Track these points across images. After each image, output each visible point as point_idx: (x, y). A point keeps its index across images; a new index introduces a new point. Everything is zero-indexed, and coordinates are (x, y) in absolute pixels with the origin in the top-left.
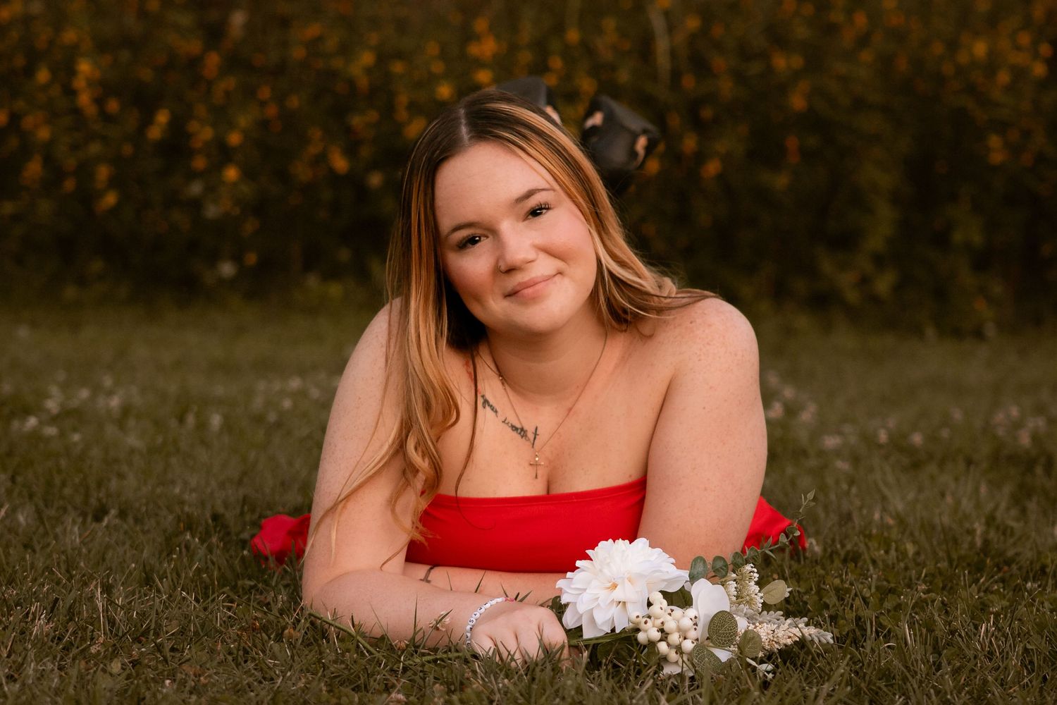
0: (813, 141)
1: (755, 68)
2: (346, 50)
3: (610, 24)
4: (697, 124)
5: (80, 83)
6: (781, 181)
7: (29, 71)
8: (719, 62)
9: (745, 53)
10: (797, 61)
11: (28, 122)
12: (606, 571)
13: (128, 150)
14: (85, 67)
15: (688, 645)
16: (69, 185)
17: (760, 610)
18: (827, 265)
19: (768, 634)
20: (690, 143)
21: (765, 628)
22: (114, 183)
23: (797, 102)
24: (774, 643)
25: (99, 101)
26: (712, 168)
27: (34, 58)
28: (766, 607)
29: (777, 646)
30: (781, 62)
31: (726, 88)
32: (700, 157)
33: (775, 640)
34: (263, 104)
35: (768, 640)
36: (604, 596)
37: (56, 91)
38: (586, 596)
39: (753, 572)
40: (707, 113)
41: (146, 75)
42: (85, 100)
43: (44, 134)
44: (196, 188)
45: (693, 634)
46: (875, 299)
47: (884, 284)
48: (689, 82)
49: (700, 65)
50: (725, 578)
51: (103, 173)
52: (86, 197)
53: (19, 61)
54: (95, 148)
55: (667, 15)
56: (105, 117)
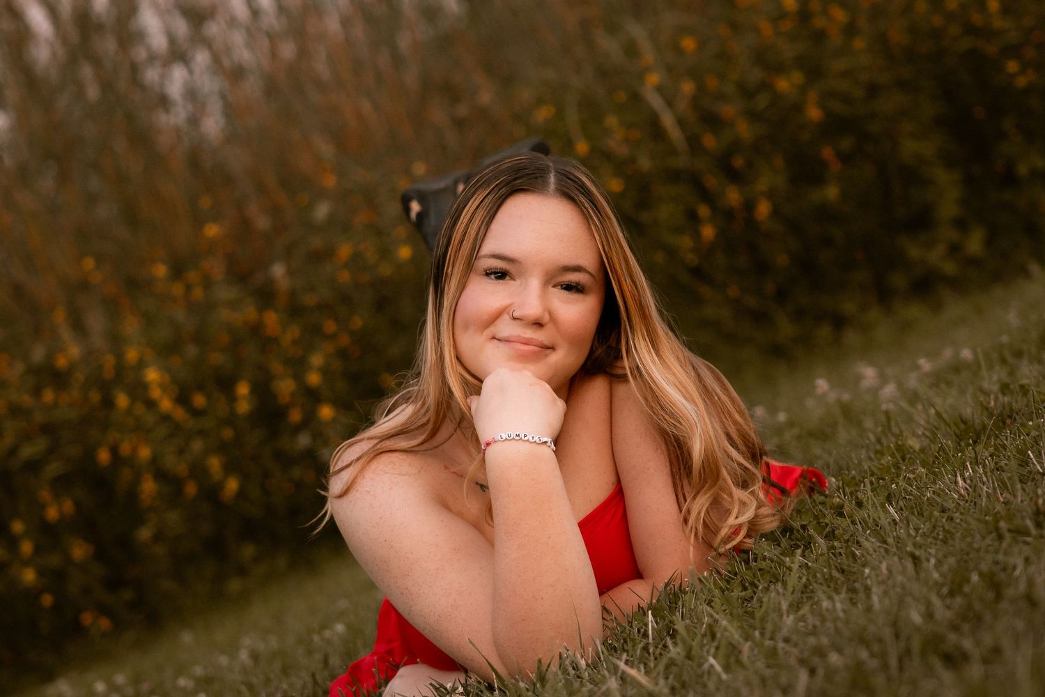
0: (847, 143)
1: (762, 101)
2: (386, 253)
3: (612, 121)
4: (734, 176)
5: (156, 393)
6: (831, 192)
7: (108, 403)
8: (728, 110)
9: (747, 92)
10: (797, 77)
11: (125, 449)
13: (228, 433)
14: (152, 375)
16: (191, 489)
18: (914, 252)
20: (733, 196)
22: (229, 468)
23: (814, 113)
25: (182, 399)
26: (763, 209)
27: (106, 388)
30: (783, 85)
31: (745, 130)
32: (749, 206)
34: (333, 337)
37: (140, 409)
40: (738, 162)
41: (217, 359)
42: (166, 404)
43: (145, 453)
44: (304, 440)
46: (973, 262)
47: (975, 244)
48: (709, 141)
49: (712, 121)
51: (215, 464)
52: (211, 493)
53: (95, 397)
54: (197, 446)
55: (660, 89)
56: (196, 413)
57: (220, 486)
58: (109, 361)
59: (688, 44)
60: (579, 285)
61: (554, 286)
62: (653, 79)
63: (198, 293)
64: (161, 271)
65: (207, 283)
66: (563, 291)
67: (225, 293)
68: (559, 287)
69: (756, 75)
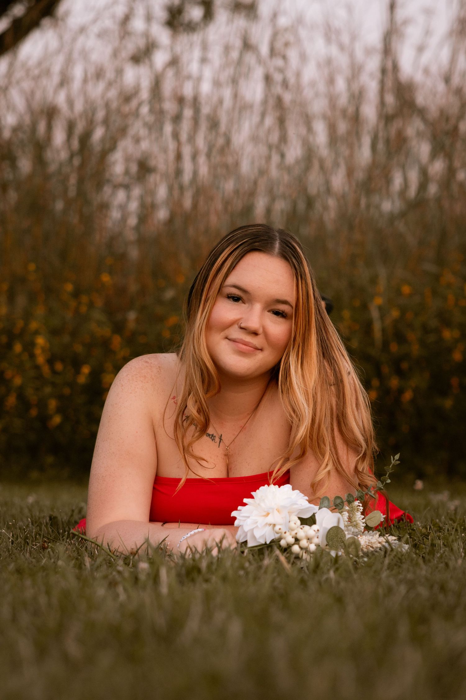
1: (432, 338)
3: (346, 313)
4: (399, 373)
5: (38, 351)
6: (448, 403)
7: (9, 346)
8: (412, 336)
9: (425, 329)
10: (456, 333)
11: (8, 374)
12: (262, 505)
13: (67, 391)
14: (40, 341)
15: (312, 547)
16: (34, 412)
17: (363, 531)
19: (366, 542)
20: (394, 382)
21: (364, 538)
22: (59, 410)
23: (457, 356)
24: (369, 547)
25: (50, 362)
26: (408, 396)
27: (12, 337)
28: (368, 528)
29: (371, 549)
30: (448, 334)
31: (415, 349)
32: (401, 391)
33: (370, 544)
35: (366, 546)
36: (261, 521)
37: (25, 357)
38: (249, 521)
39: (359, 506)
40: (405, 365)
41: (79, 348)
42: (41, 359)
43: (18, 381)
45: (316, 541)
48: (394, 348)
49: (400, 338)
50: (342, 510)
51: (53, 404)
52: (44, 419)
53: (4, 339)
54: (48, 390)
55: (380, 308)
56: (54, 372)
57: (50, 417)
58: (20, 324)
59: (406, 289)
60: (284, 313)
61: (269, 311)
62: (379, 301)
63: (84, 309)
64: (69, 287)
65: (91, 305)
66: (273, 315)
67: (98, 315)
68: (272, 312)
69: (434, 323)
